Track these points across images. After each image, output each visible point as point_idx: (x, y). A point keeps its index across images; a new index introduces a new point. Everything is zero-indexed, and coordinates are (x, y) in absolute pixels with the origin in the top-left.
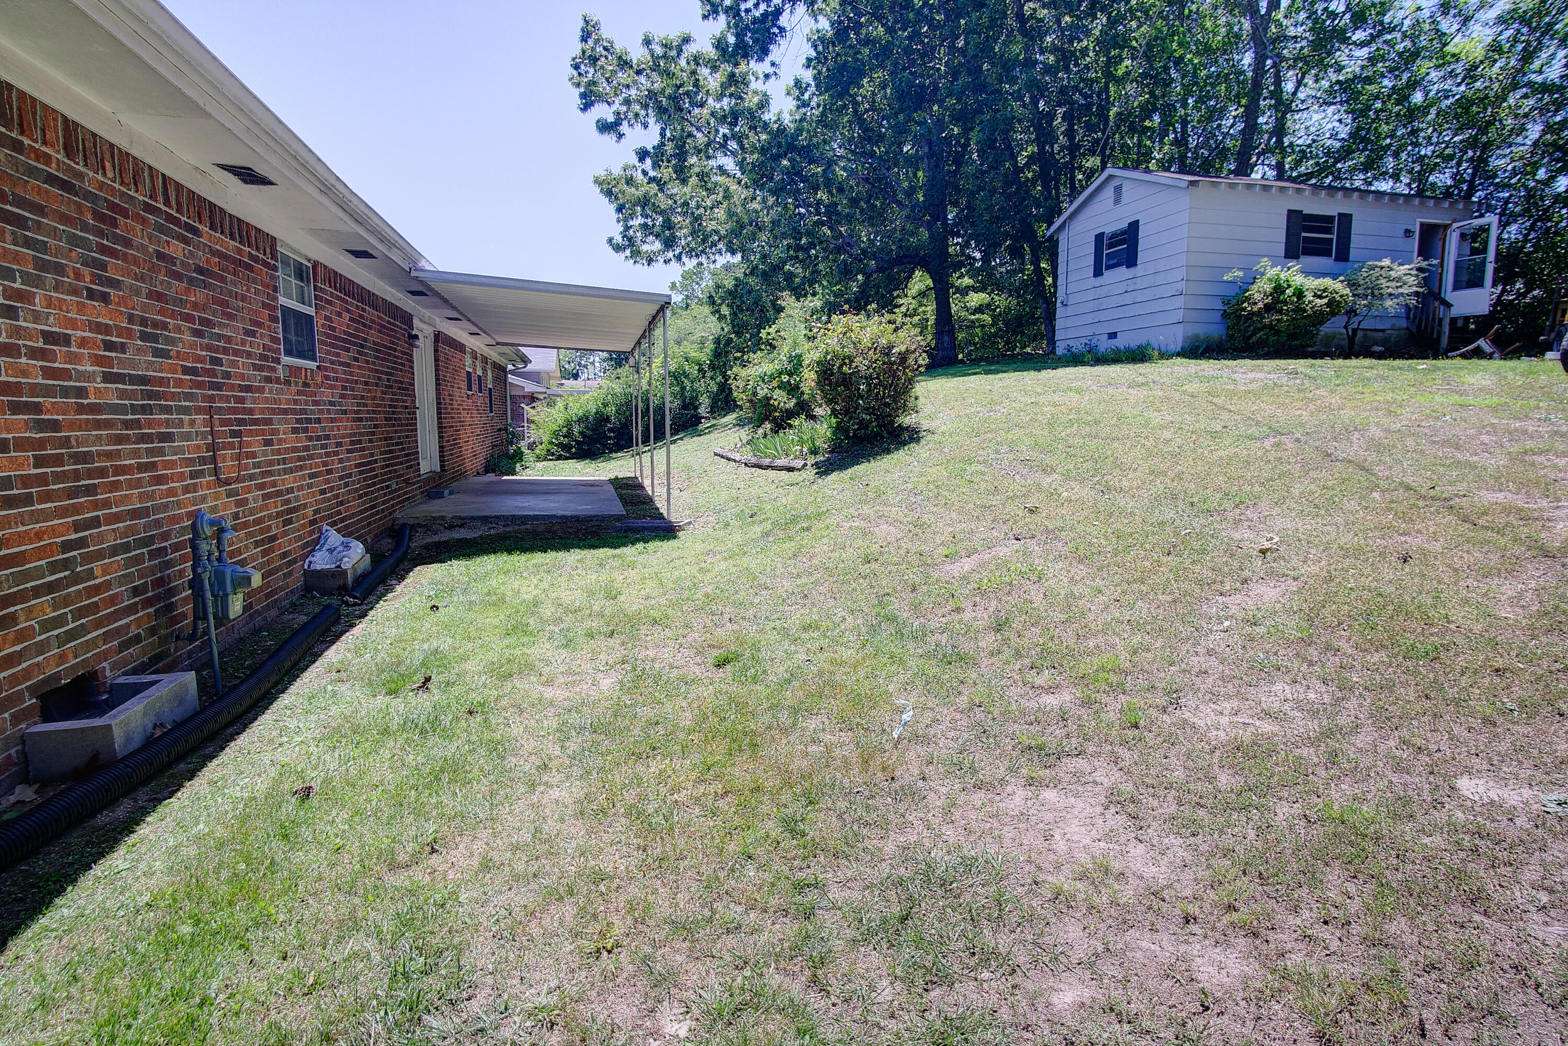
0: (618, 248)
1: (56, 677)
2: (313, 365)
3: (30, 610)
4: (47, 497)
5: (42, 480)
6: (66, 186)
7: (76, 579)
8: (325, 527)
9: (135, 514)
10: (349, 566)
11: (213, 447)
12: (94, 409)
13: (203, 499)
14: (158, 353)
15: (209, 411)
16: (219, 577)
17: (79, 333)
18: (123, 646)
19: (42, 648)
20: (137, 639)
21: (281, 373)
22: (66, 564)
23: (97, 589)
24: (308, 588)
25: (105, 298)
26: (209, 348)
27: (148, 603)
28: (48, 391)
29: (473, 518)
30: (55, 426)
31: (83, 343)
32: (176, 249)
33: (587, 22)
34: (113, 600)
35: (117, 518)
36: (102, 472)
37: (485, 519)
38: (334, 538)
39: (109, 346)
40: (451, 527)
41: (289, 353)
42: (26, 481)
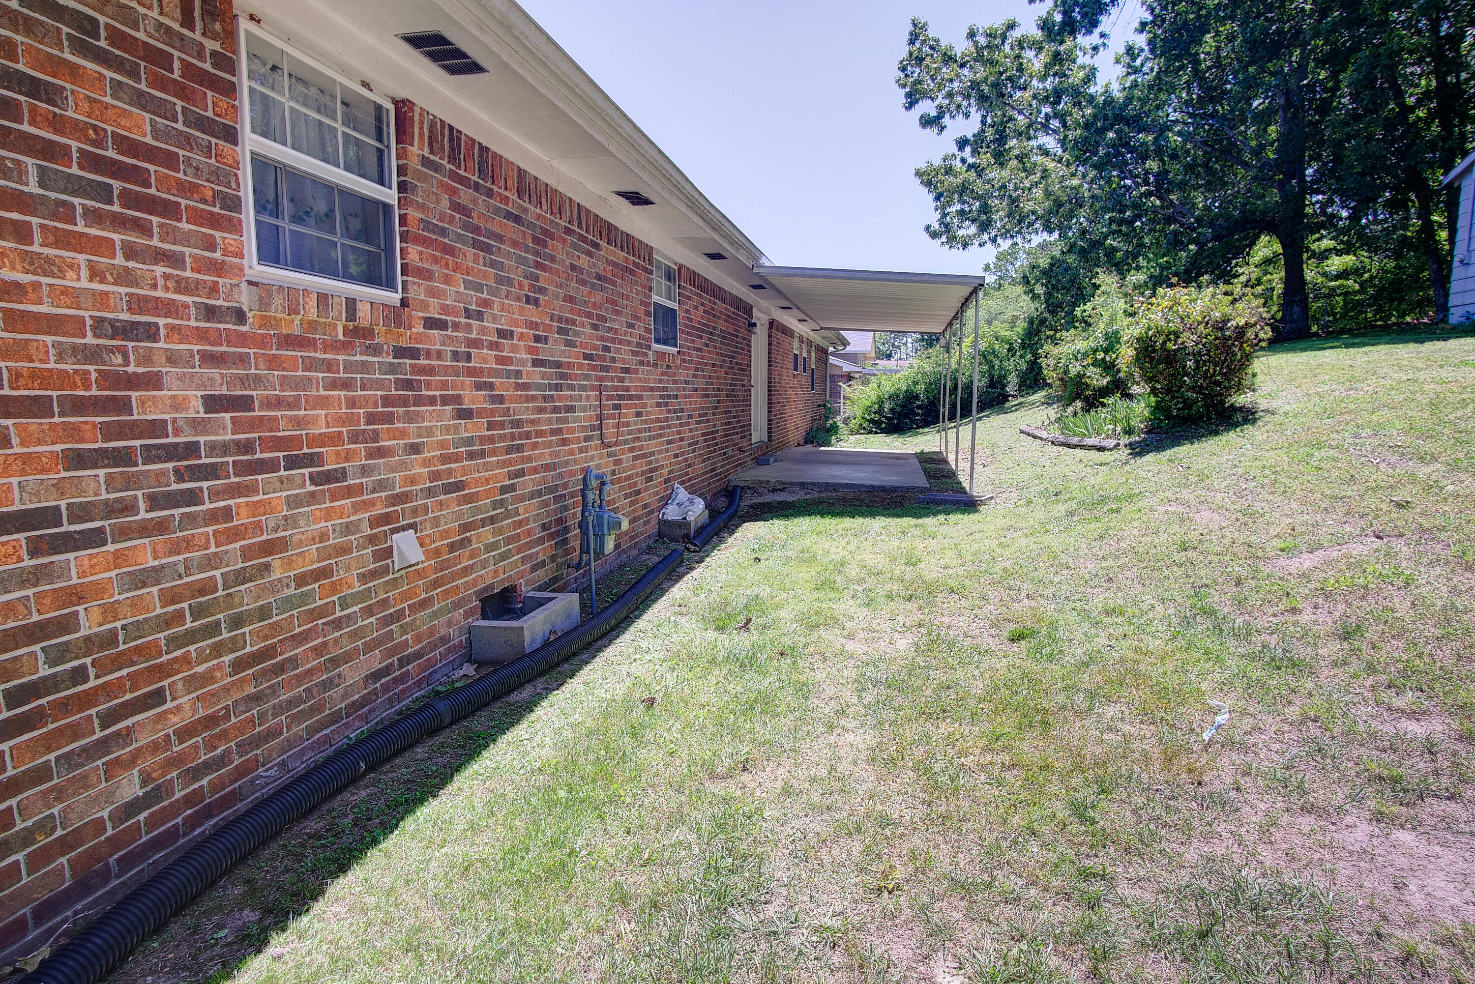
0: (934, 235)
1: (491, 587)
2: (674, 350)
3: (479, 535)
4: (494, 452)
5: (491, 439)
6: (517, 219)
7: (507, 515)
8: (677, 485)
9: (547, 468)
10: (693, 518)
11: (600, 417)
12: (525, 387)
13: (592, 458)
14: (569, 344)
15: (600, 389)
16: (600, 518)
17: (520, 330)
18: (534, 568)
19: (484, 565)
20: (543, 564)
21: (651, 357)
22: (502, 503)
23: (520, 523)
24: (660, 535)
25: (536, 302)
26: (602, 338)
27: (552, 536)
28: (497, 374)
29: (792, 484)
30: (501, 399)
31: (522, 336)
32: (584, 261)
33: (915, 25)
34: (529, 533)
35: (535, 470)
36: (528, 435)
37: (803, 485)
38: (682, 494)
39: (537, 339)
40: (774, 490)
41: (657, 341)
42: (482, 440)
